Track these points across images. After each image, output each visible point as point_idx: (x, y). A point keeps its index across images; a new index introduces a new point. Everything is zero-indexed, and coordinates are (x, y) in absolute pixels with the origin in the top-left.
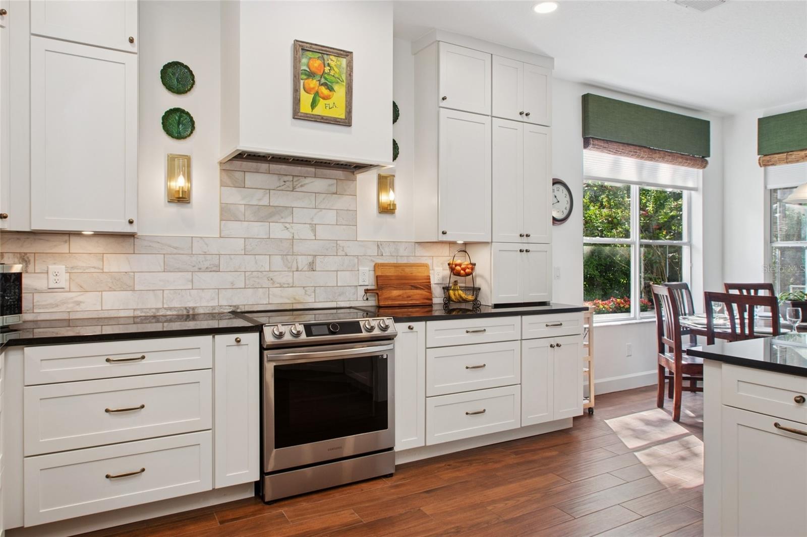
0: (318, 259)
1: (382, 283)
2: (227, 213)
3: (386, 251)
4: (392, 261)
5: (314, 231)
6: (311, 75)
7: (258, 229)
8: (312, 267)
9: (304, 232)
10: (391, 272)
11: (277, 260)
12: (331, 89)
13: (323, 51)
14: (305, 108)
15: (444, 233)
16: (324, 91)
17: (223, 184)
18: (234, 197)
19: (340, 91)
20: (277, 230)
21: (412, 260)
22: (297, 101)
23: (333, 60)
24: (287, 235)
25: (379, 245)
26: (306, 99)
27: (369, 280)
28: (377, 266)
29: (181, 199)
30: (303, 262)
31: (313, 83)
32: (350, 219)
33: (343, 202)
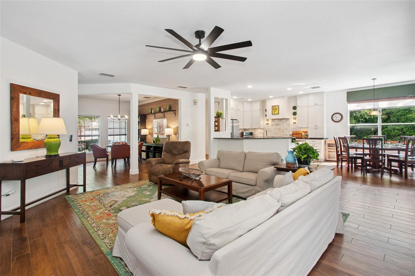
0: (284, 131)
1: (293, 134)
2: (272, 125)
3: (295, 129)
4: (296, 131)
5: (283, 127)
6: (274, 109)
7: (276, 127)
8: (283, 132)
9: (282, 127)
10: (295, 132)
11: (278, 131)
12: (276, 110)
13: (275, 106)
14: (273, 113)
15: (298, 126)
16: (275, 111)
17: (272, 122)
18: (273, 123)
19: (277, 110)
20: (278, 127)
21: (299, 131)
22: (272, 113)
23: (276, 107)
24: (279, 127)
25: (293, 128)
26: (273, 112)
27: (291, 134)
28: (293, 131)
29: (267, 124)
30: (282, 131)
31: (274, 110)
32: (289, 124)
33: (287, 122)
